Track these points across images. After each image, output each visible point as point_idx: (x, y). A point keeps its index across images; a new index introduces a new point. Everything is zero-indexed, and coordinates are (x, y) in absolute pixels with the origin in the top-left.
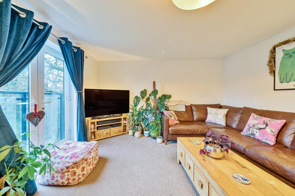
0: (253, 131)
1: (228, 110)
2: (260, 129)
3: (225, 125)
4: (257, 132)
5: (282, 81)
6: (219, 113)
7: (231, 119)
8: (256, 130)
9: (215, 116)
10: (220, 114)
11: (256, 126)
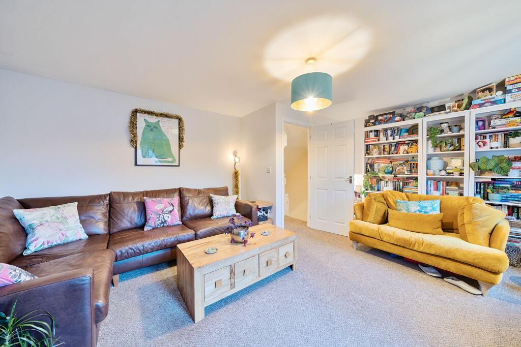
0: (164, 218)
1: (76, 203)
2: (171, 212)
3: (87, 236)
4: (168, 217)
5: (144, 155)
6: (67, 215)
7: (92, 220)
8: (168, 215)
9: (61, 226)
10: (70, 217)
11: (165, 211)
